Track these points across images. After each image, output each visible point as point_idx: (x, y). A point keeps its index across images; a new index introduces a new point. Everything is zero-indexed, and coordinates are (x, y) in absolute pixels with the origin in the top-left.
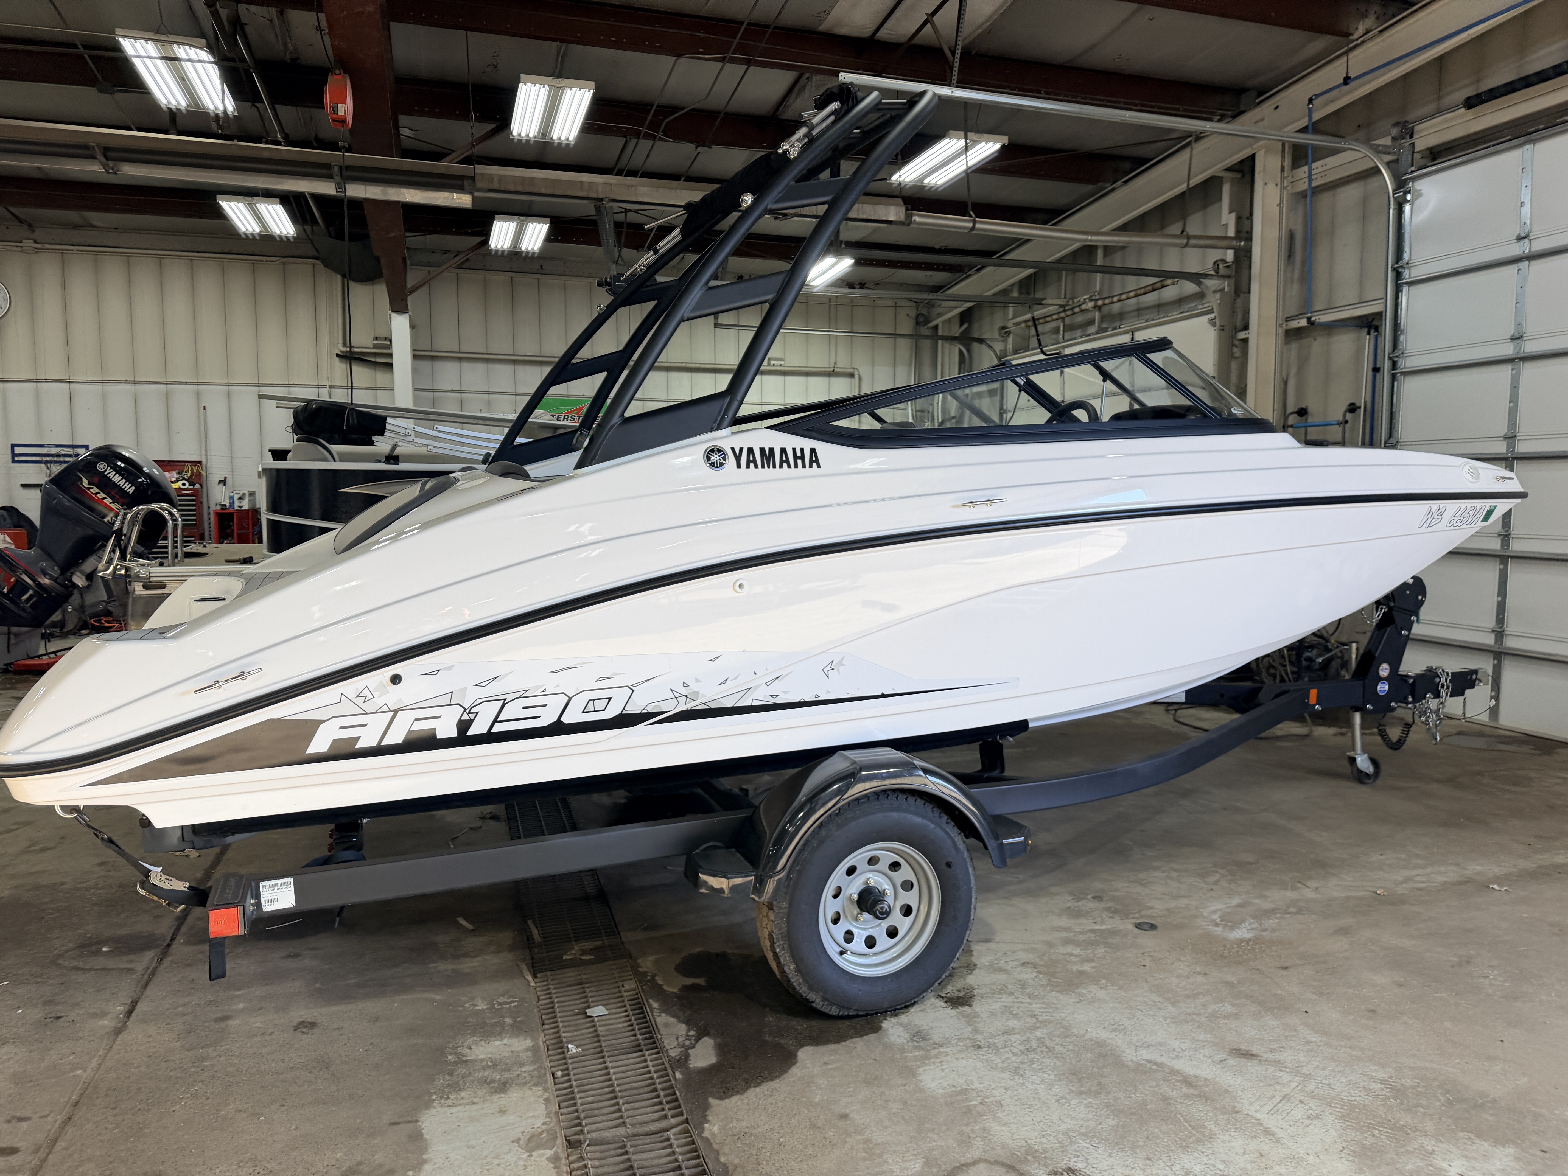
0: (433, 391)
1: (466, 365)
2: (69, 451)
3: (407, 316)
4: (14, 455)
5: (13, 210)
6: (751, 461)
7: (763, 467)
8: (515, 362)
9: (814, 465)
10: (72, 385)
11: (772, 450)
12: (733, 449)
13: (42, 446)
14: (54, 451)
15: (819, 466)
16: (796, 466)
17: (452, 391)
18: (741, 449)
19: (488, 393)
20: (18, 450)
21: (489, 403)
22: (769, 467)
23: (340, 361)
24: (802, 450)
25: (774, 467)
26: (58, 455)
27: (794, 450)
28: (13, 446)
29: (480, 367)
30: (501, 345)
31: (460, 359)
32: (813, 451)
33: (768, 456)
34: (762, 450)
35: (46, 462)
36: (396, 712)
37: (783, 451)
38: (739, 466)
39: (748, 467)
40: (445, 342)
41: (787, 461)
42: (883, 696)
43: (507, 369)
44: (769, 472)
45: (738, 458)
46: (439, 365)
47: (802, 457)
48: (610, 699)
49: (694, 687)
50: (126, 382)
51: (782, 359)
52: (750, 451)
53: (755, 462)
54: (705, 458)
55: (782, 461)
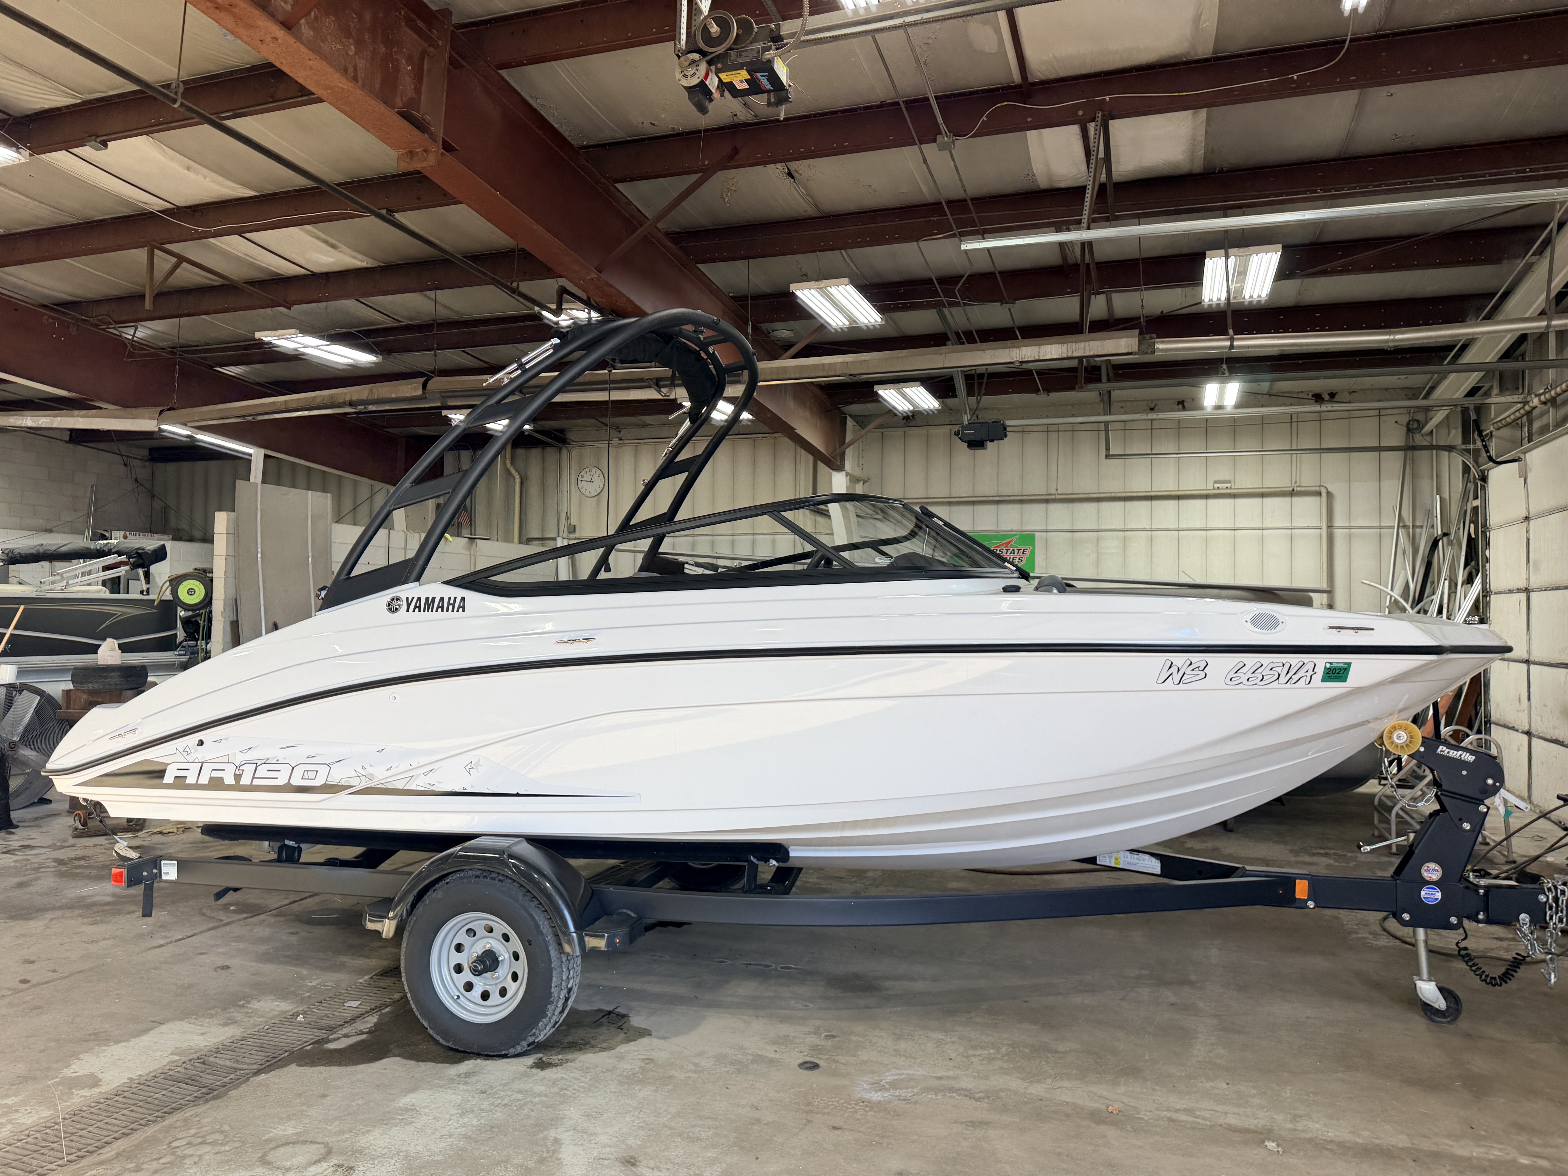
3: (843, 473)
5: (597, 419)
6: (417, 607)
7: (424, 611)
9: (461, 610)
11: (434, 599)
12: (407, 598)
15: (464, 611)
16: (447, 611)
18: (413, 598)
22: (428, 611)
24: (455, 598)
25: (432, 611)
27: (450, 598)
32: (463, 599)
33: (430, 604)
34: (427, 599)
36: (202, 763)
37: (442, 599)
38: (408, 611)
39: (414, 611)
40: (893, 490)
41: (442, 608)
42: (518, 795)
44: (428, 615)
45: (409, 605)
47: (454, 605)
48: (317, 771)
49: (370, 770)
51: (1229, 482)
52: (419, 599)
53: (419, 607)
54: (389, 605)
55: (438, 607)
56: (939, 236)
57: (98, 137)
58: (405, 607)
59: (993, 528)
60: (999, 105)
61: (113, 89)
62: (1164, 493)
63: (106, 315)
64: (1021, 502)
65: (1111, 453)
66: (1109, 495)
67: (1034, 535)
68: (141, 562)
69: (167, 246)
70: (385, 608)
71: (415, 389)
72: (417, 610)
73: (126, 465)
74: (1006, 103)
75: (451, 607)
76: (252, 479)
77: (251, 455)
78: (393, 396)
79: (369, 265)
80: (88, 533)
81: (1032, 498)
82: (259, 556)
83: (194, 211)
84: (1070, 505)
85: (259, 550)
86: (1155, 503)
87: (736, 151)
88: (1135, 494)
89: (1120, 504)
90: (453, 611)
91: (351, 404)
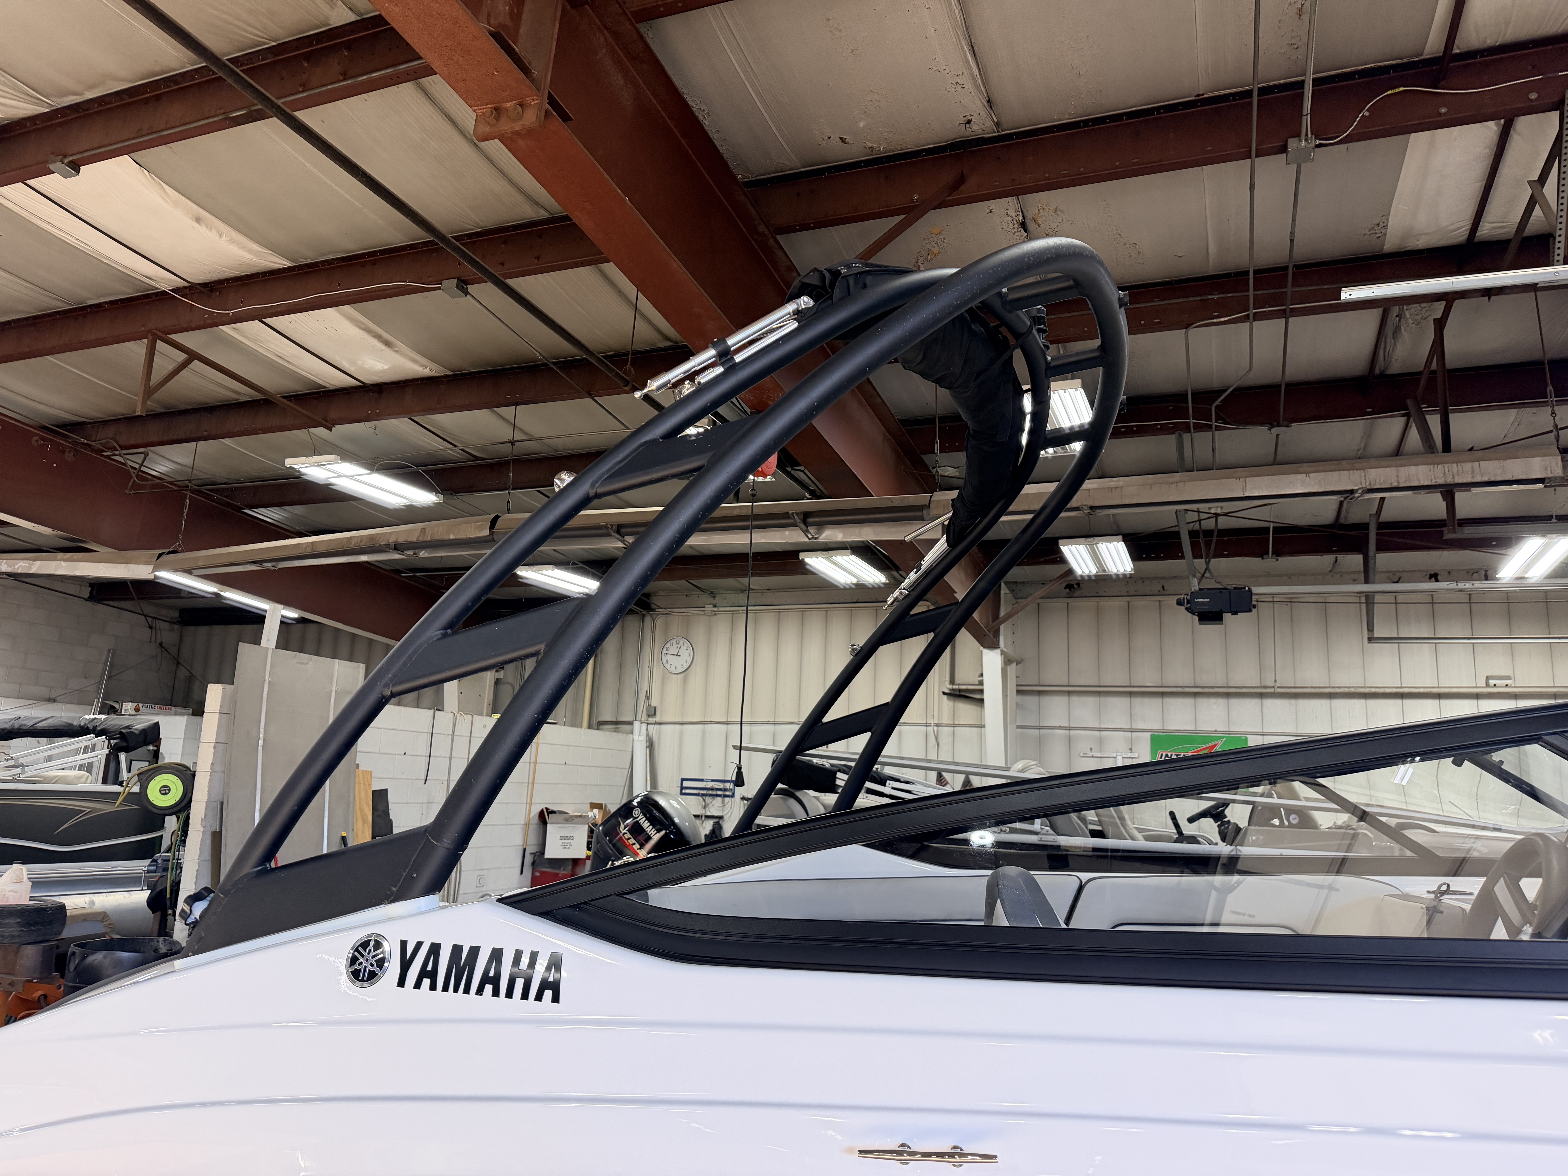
0: (1040, 728)
1: (1075, 699)
2: (720, 785)
3: (998, 651)
4: (682, 788)
5: (690, 581)
6: (428, 974)
7: (445, 989)
8: (1131, 694)
9: (548, 995)
10: (729, 726)
11: (474, 951)
12: (404, 944)
13: (702, 780)
14: (710, 785)
15: (556, 999)
17: (1060, 728)
18: (419, 945)
19: (1100, 730)
20: (686, 784)
21: (1101, 741)
22: (456, 990)
23: (948, 699)
24: (534, 956)
25: (467, 991)
26: (712, 789)
27: (518, 955)
28: (683, 780)
29: (1091, 700)
30: (1115, 676)
31: (1069, 693)
32: (555, 961)
33: (462, 968)
34: (457, 950)
35: (703, 795)
37: (497, 955)
38: (401, 982)
39: (417, 986)
40: (1054, 675)
41: (496, 983)
43: (1121, 702)
44: (455, 1001)
45: (405, 965)
46: (1046, 700)
47: (528, 975)
50: (768, 723)
51: (1509, 678)
52: (435, 949)
53: (433, 976)
54: (353, 961)
55: (485, 980)
56: (1222, 319)
57: (65, 157)
58: (393, 968)
59: (1191, 727)
60: (1390, 92)
61: (91, 87)
62: (1422, 690)
63: (112, 439)
64: (1228, 695)
65: (1376, 636)
66: (1347, 690)
67: (1246, 738)
68: (125, 744)
69: (175, 337)
70: (342, 965)
71: (481, 529)
72: (426, 982)
73: (151, 627)
74: (1401, 89)
75: (519, 984)
76: (264, 643)
77: (266, 611)
78: (452, 537)
79: (433, 374)
80: (97, 703)
81: (1244, 690)
82: (261, 742)
83: (212, 291)
84: (1293, 701)
85: (262, 736)
86: (1407, 702)
87: (961, 180)
88: (1381, 690)
89: (1359, 703)
90: (525, 996)
91: (397, 547)
